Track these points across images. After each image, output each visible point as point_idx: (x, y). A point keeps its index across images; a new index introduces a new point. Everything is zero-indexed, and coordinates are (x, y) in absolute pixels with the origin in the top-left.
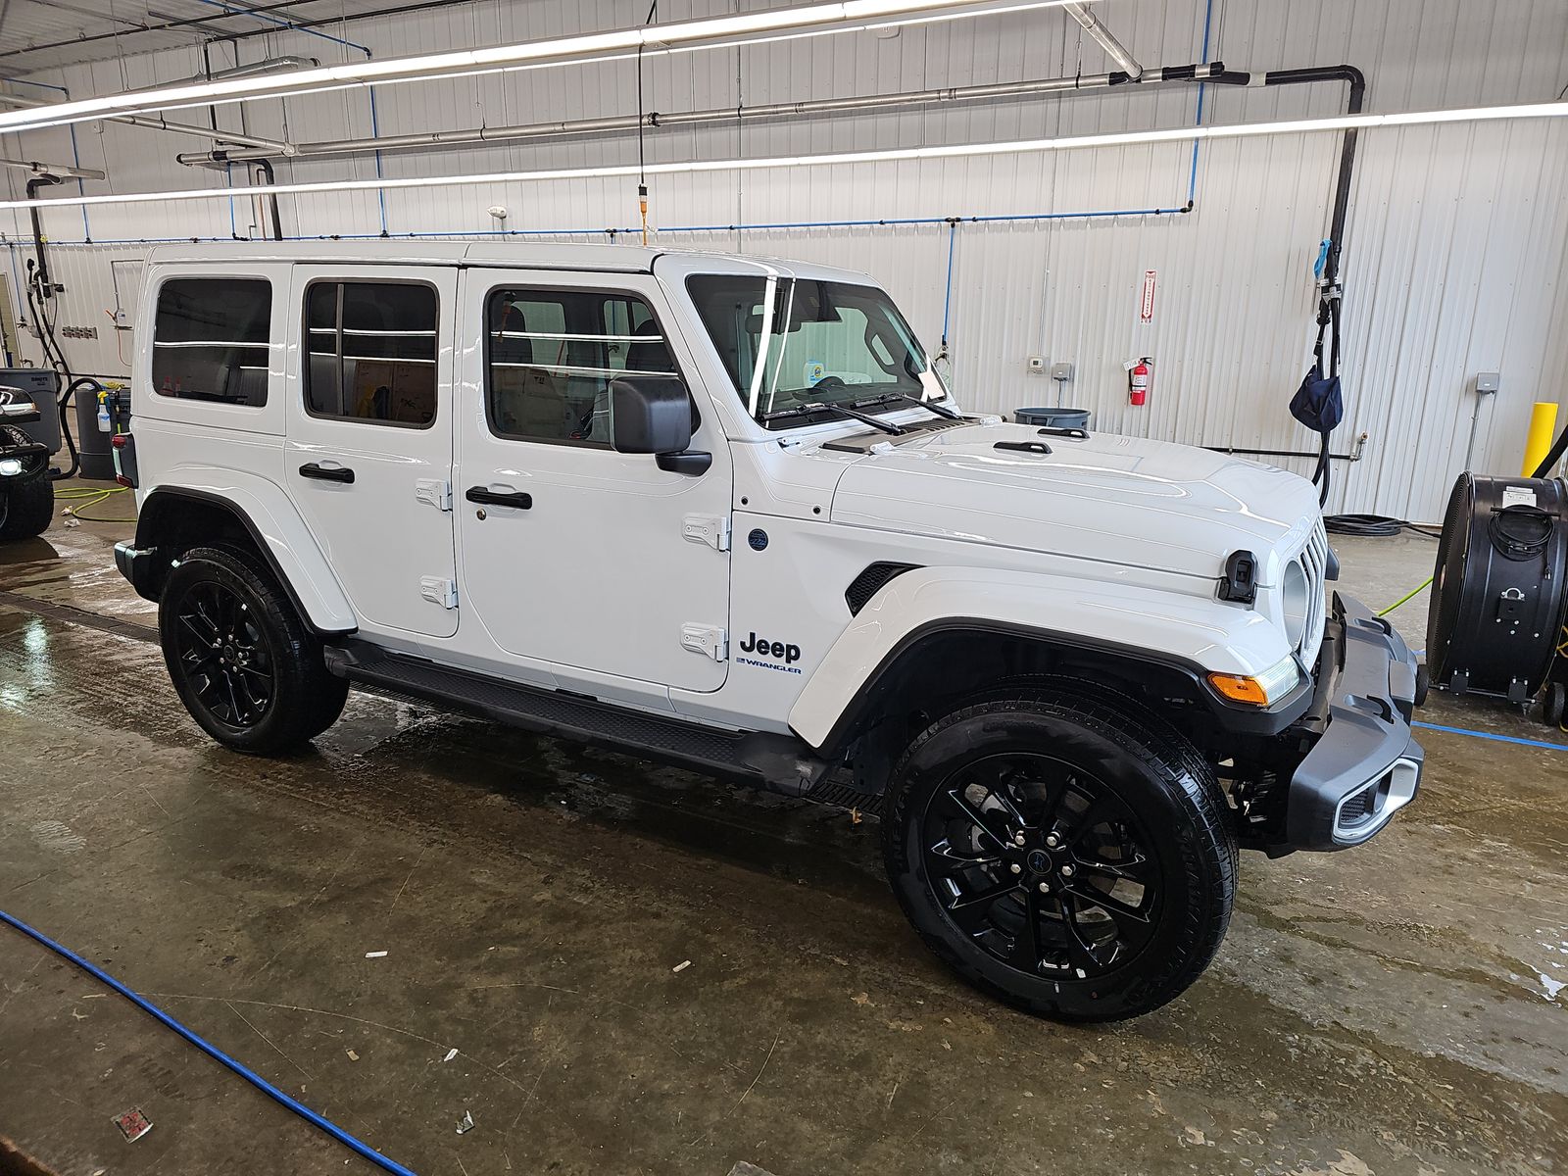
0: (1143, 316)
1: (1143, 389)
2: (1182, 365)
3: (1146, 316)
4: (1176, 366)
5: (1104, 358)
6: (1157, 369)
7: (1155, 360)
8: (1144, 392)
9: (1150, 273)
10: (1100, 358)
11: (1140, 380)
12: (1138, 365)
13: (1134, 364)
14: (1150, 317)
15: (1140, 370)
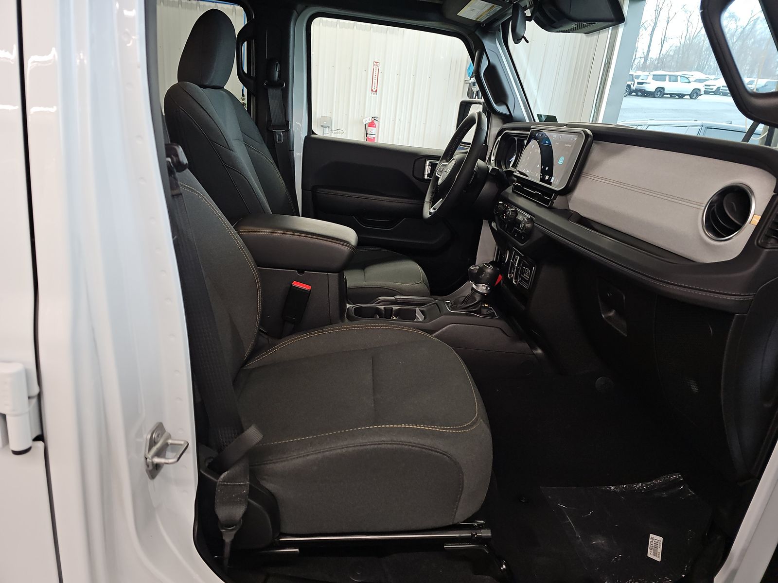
0: (372, 90)
1: (374, 136)
2: (395, 122)
3: (374, 90)
4: (391, 123)
5: (350, 114)
6: (381, 124)
7: (379, 119)
8: (374, 138)
9: (376, 63)
10: (347, 115)
11: (372, 130)
12: (371, 121)
13: (368, 120)
14: (376, 91)
15: (372, 125)
